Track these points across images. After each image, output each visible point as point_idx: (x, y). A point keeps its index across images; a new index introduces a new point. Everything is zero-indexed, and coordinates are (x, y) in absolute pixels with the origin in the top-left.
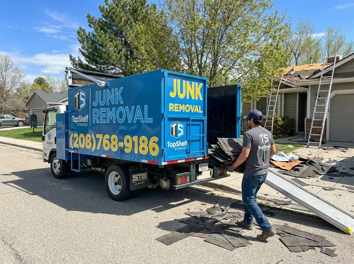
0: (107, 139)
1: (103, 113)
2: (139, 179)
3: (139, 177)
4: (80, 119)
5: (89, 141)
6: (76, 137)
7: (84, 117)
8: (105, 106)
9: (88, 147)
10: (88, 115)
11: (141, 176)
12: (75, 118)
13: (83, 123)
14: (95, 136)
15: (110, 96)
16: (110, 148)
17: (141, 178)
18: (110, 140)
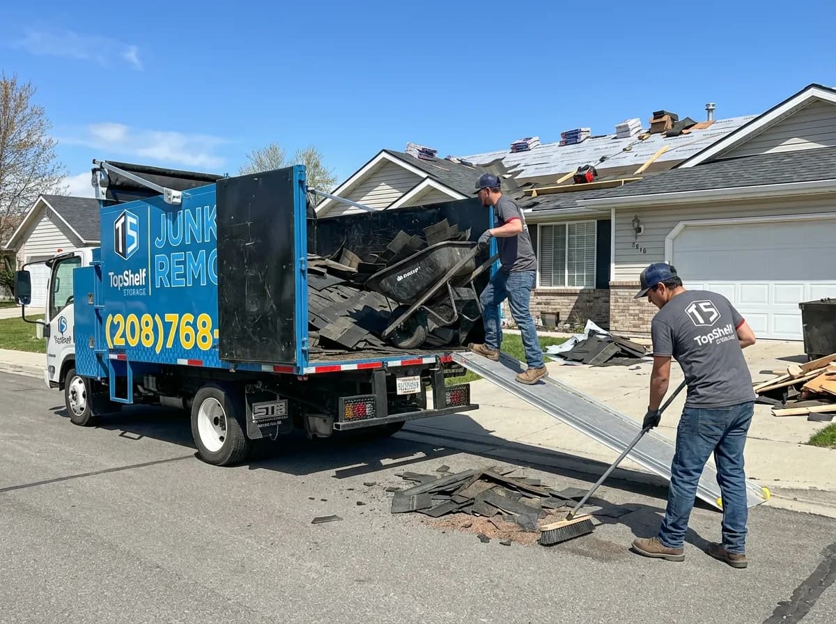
0: (188, 323)
1: (178, 263)
2: (267, 414)
3: (267, 409)
4: (126, 279)
5: (149, 330)
6: (119, 322)
7: (137, 275)
8: (183, 248)
9: (148, 344)
10: (144, 270)
11: (273, 408)
12: (115, 276)
13: (136, 287)
14: (163, 318)
15: (192, 225)
16: (196, 344)
17: (273, 413)
18: (194, 326)
